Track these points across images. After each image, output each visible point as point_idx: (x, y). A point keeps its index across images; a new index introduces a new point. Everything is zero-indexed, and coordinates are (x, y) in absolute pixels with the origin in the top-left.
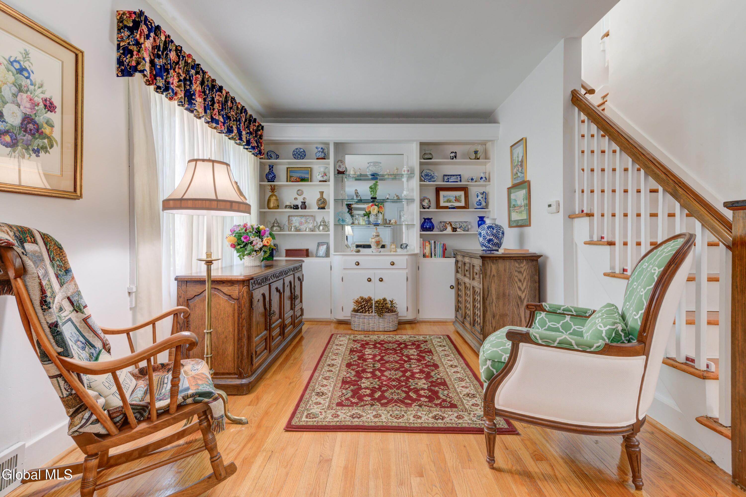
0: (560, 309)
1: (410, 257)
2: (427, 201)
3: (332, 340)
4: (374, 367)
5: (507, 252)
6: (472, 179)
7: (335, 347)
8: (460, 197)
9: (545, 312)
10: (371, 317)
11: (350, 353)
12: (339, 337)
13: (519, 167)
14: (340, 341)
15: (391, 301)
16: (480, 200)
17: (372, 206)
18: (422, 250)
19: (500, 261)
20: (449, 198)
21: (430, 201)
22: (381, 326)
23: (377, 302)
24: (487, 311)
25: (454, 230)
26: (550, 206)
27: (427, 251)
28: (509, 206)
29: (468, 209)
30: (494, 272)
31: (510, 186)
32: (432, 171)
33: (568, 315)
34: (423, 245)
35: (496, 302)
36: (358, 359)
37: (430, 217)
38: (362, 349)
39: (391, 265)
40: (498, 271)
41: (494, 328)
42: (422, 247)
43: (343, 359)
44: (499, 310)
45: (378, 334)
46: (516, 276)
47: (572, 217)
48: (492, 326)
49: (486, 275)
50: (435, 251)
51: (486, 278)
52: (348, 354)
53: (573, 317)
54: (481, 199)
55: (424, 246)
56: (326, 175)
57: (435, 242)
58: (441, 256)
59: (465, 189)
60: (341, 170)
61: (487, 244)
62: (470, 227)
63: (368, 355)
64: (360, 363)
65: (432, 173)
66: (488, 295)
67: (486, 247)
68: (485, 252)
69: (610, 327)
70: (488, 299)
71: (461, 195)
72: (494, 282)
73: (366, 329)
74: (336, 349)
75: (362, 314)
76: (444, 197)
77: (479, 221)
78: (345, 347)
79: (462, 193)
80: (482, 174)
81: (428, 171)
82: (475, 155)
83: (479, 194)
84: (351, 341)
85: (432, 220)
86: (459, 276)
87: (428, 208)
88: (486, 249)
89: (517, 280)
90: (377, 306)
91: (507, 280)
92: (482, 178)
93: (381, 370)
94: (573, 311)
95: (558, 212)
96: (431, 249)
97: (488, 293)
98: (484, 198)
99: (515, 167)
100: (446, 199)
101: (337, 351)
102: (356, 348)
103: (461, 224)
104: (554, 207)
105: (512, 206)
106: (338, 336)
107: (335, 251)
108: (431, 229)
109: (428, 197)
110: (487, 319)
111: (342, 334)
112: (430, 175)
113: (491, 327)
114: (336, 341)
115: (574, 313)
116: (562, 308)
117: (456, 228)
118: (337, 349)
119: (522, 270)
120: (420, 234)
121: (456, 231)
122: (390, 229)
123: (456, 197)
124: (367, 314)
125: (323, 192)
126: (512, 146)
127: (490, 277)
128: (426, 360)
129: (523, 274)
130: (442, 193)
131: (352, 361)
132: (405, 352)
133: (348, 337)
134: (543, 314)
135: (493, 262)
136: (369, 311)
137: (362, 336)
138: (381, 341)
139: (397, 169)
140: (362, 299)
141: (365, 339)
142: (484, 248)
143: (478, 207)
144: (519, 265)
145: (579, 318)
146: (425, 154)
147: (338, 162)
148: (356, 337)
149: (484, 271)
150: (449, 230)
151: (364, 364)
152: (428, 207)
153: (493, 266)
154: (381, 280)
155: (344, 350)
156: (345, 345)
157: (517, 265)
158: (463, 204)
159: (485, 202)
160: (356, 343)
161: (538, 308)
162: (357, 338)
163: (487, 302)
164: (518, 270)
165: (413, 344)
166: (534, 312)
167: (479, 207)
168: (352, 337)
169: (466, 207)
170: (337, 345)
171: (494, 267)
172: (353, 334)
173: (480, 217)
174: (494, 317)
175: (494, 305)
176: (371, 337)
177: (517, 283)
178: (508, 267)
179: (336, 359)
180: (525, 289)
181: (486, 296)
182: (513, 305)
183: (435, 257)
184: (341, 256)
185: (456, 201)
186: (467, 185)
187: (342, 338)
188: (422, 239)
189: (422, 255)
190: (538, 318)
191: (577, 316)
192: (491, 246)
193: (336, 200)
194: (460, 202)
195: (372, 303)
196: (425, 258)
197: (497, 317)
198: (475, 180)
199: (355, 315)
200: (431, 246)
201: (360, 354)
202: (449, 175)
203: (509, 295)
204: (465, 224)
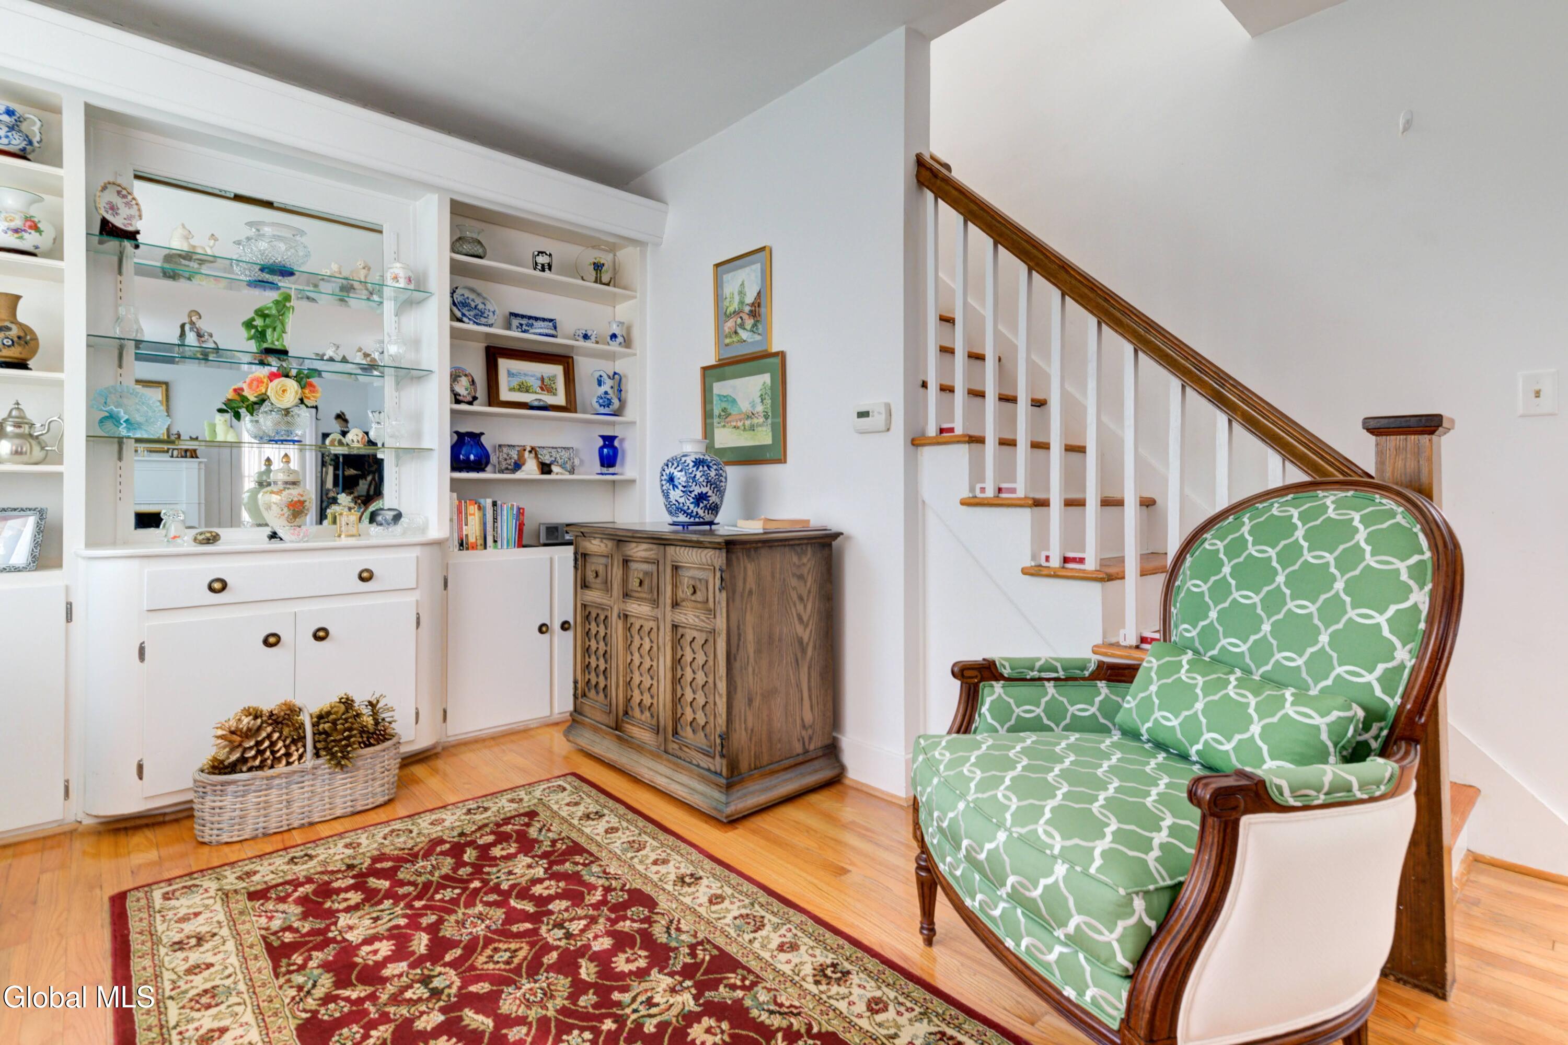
0: (1032, 670)
1: (427, 549)
2: (464, 381)
3: (135, 925)
4: (436, 993)
5: (772, 527)
6: (586, 337)
7: (177, 962)
8: (553, 379)
9: (1002, 682)
10: (296, 778)
11: (276, 967)
12: (166, 897)
13: (745, 317)
14: (184, 919)
15: (370, 703)
16: (606, 393)
17: (273, 377)
18: (455, 527)
19: (764, 552)
20: (523, 379)
21: (473, 382)
22: (338, 801)
23: (321, 717)
24: (736, 688)
25: (545, 468)
26: (863, 415)
27: (472, 530)
28: (707, 415)
29: (576, 412)
30: (751, 583)
31: (711, 361)
32: (479, 295)
33: (1049, 680)
34: (460, 512)
35: (756, 661)
36: (339, 984)
37: (477, 431)
38: (320, 924)
39: (362, 579)
40: (759, 577)
41: (749, 732)
42: (455, 517)
43: (259, 1012)
44: (761, 680)
45: (341, 835)
46: (794, 588)
47: (917, 442)
48: (746, 729)
49: (734, 592)
50: (495, 528)
51: (733, 601)
52: (267, 973)
53: (1059, 683)
54: (610, 391)
55: (460, 515)
56: (35, 227)
57: (494, 504)
58: (512, 543)
59: (564, 360)
60: (118, 222)
61: (692, 507)
62: (577, 462)
63: (368, 941)
64: (360, 1001)
65: (478, 301)
66: (738, 645)
67: (690, 515)
68: (680, 528)
69: (1342, 714)
70: (738, 659)
71: (555, 376)
72: (752, 609)
73: (273, 827)
74: (189, 971)
75: (260, 773)
76: (510, 374)
77: (601, 449)
78: (230, 945)
79: (557, 371)
80: (615, 326)
81: (467, 294)
82: (594, 273)
83: (605, 376)
84: (242, 902)
85: (483, 439)
86: (594, 596)
87: (470, 403)
88: (687, 520)
89: (795, 597)
90: (325, 732)
91: (776, 599)
92: (614, 336)
93: (476, 995)
94: (1060, 669)
95: (888, 430)
96: (484, 524)
97: (739, 639)
98: (616, 388)
99: (729, 317)
100: (515, 383)
101: (200, 982)
102: (290, 928)
103: (554, 453)
104: (877, 420)
105: (716, 412)
106: (157, 894)
107: (89, 544)
108: (480, 464)
109: (468, 371)
110: (735, 711)
111: (169, 881)
112: (473, 305)
113: (743, 732)
114: (160, 927)
115: (1061, 674)
116: (1038, 665)
117: (549, 465)
118: (193, 970)
119: (805, 571)
120: (453, 480)
121: (549, 472)
122: (196, 465)
123: (542, 379)
124: (281, 768)
125: (18, 298)
126: (717, 266)
127: (742, 596)
128: (595, 888)
129: (806, 582)
130: (504, 365)
131: (311, 1003)
132: (499, 876)
133: (211, 885)
134: (998, 686)
135: (749, 556)
136: (288, 755)
137: (279, 862)
138: (375, 860)
139: (367, 267)
140: (256, 718)
141: (301, 870)
142: (682, 518)
143: (602, 410)
144: (800, 559)
145: (1070, 683)
146: (460, 238)
147: (104, 188)
148: (249, 874)
149: (728, 583)
150: (530, 469)
151: (384, 997)
152: (469, 398)
153: (749, 566)
154: (321, 635)
155: (233, 960)
156: (225, 932)
157: (795, 559)
158: (560, 399)
159: (620, 400)
160: (270, 906)
161: (986, 674)
162: (256, 878)
163: (737, 665)
164: (798, 573)
165: (502, 838)
166: (976, 686)
167: (606, 410)
168: (230, 879)
169: (570, 407)
170: (179, 946)
171: (751, 568)
172: (232, 864)
173: (604, 438)
174: (750, 701)
175: (750, 669)
176: (321, 853)
177: (795, 605)
178: (778, 566)
179: (223, 1031)
180: (810, 616)
181: (734, 650)
182: (787, 663)
183: (496, 547)
184: (135, 563)
185: (542, 389)
186: (572, 347)
187: (183, 901)
188: (455, 495)
189: (456, 543)
190: (988, 701)
191: (1067, 679)
192: (701, 512)
193: (95, 342)
194: (555, 394)
195: (302, 725)
196: (465, 552)
197: (756, 703)
198: (593, 338)
199: (223, 784)
200: (484, 515)
201: (329, 954)
202: (523, 317)
203: (780, 640)
204: (565, 454)
